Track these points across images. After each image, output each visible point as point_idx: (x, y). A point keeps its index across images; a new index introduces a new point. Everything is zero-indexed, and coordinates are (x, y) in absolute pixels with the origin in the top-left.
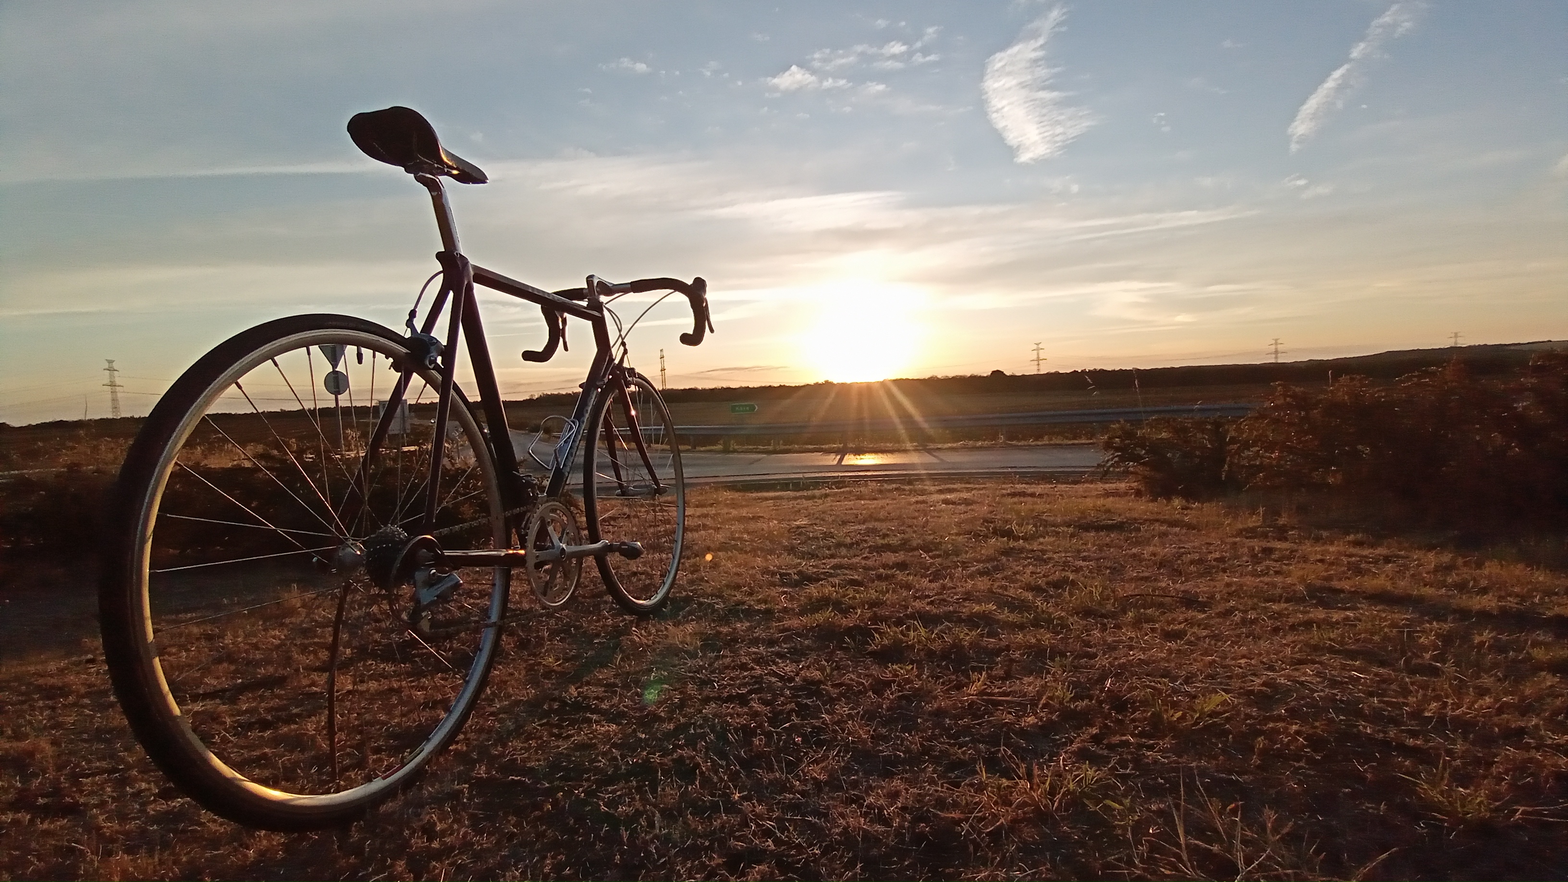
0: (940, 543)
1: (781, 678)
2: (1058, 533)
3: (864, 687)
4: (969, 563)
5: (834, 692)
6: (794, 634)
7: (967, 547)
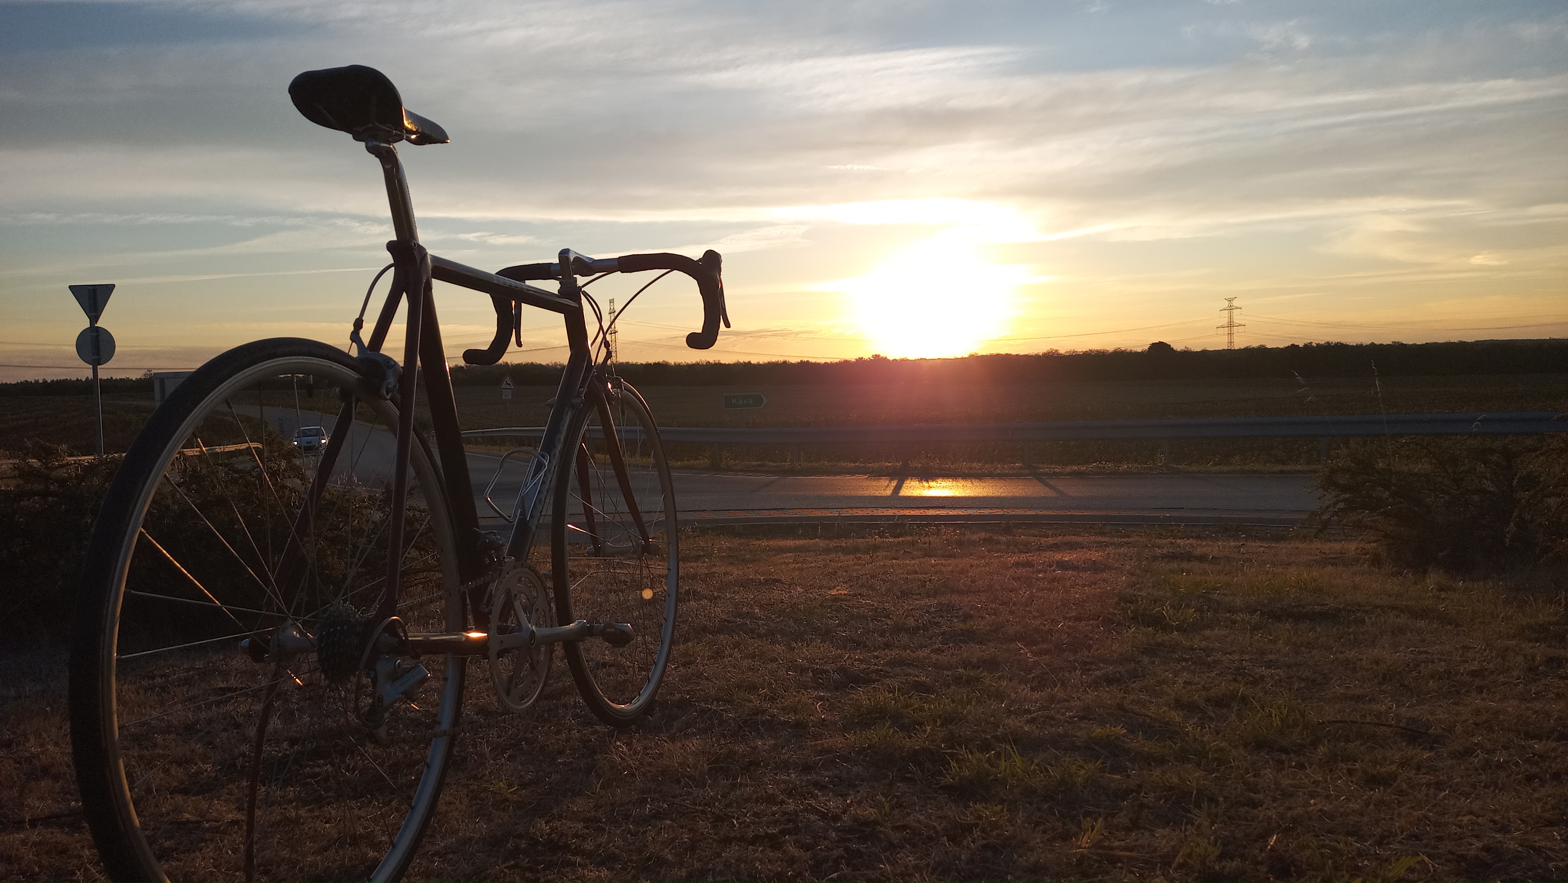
0: (1050, 632)
1: (823, 816)
2: (1234, 622)
3: (937, 832)
4: (1092, 663)
5: (896, 837)
6: (838, 757)
7: (1091, 639)
